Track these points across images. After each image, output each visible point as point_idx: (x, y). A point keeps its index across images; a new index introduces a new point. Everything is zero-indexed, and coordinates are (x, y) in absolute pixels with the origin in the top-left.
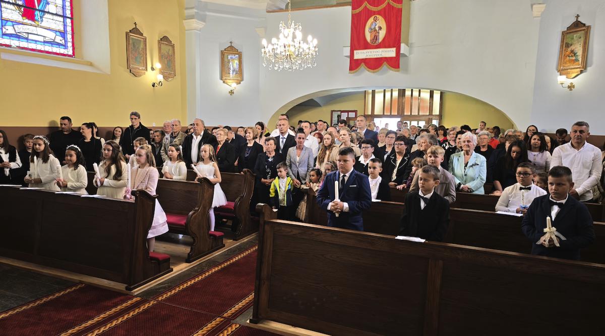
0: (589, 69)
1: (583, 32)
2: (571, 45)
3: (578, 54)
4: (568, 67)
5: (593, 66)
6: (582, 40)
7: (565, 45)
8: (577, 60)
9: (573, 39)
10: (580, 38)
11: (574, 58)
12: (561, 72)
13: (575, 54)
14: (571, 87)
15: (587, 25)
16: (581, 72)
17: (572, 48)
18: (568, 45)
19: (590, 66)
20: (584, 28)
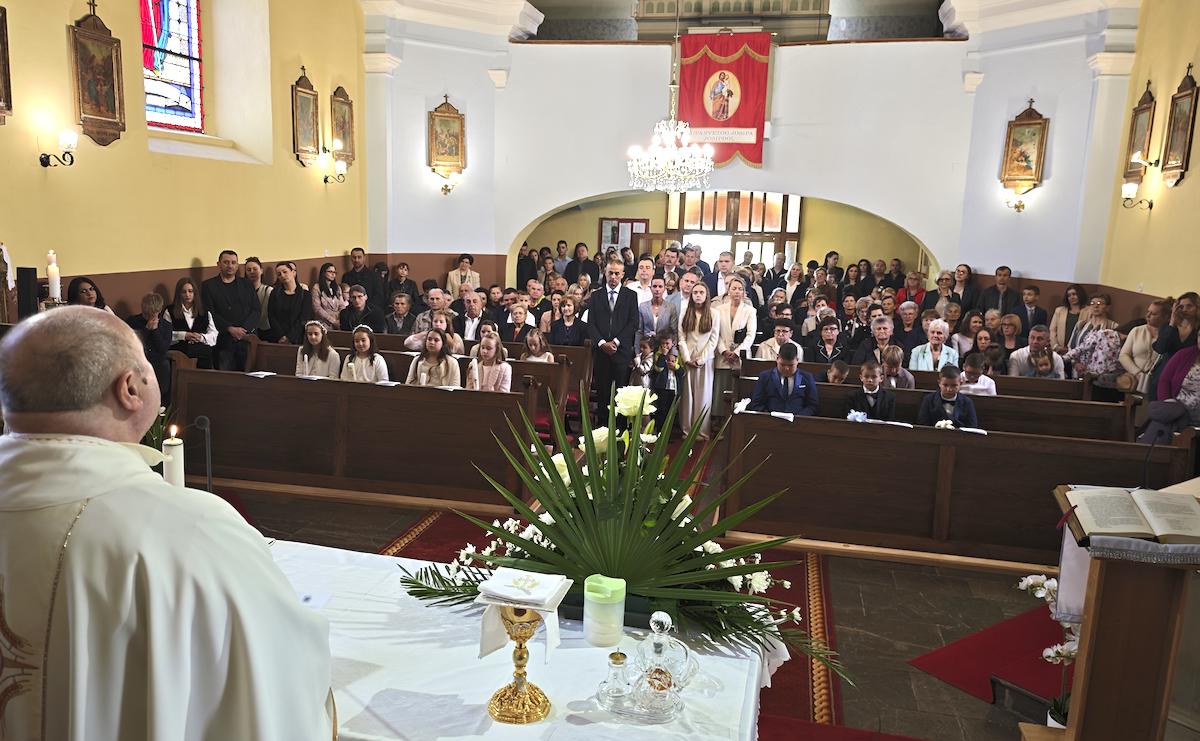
0: (1045, 182)
1: (1039, 126)
2: (1021, 143)
3: (1030, 159)
4: (1017, 177)
5: (1051, 179)
6: (1037, 138)
7: (1012, 142)
8: (1028, 168)
9: (1024, 134)
10: (1034, 135)
11: (1025, 164)
12: (1007, 182)
13: (1026, 159)
14: (1019, 207)
15: (1044, 117)
16: (1035, 186)
17: (1023, 148)
18: (1017, 143)
19: (1047, 179)
20: (1040, 121)
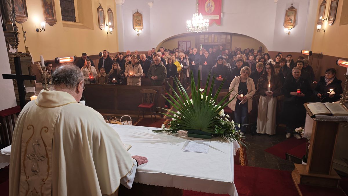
0: (296, 26)
1: (294, 11)
2: (290, 16)
4: (288, 25)
5: (298, 25)
6: (294, 14)
8: (291, 22)
9: (290, 13)
10: (293, 13)
11: (290, 21)
12: (286, 27)
13: (291, 20)
14: (289, 33)
15: (296, 8)
16: (293, 27)
17: (290, 17)
18: (288, 16)
19: (297, 25)
20: (295, 10)
